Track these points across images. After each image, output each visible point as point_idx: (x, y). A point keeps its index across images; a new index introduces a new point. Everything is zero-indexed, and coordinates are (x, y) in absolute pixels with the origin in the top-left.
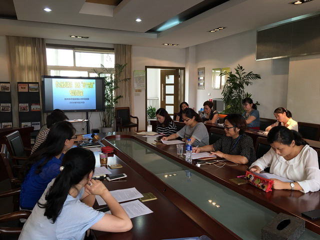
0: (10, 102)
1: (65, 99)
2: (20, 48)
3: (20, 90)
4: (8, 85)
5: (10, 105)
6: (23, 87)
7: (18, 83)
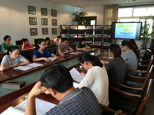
0: (102, 33)
1: (120, 33)
2: (108, 10)
3: (105, 29)
4: (102, 27)
5: (101, 35)
6: (106, 27)
7: (105, 26)
